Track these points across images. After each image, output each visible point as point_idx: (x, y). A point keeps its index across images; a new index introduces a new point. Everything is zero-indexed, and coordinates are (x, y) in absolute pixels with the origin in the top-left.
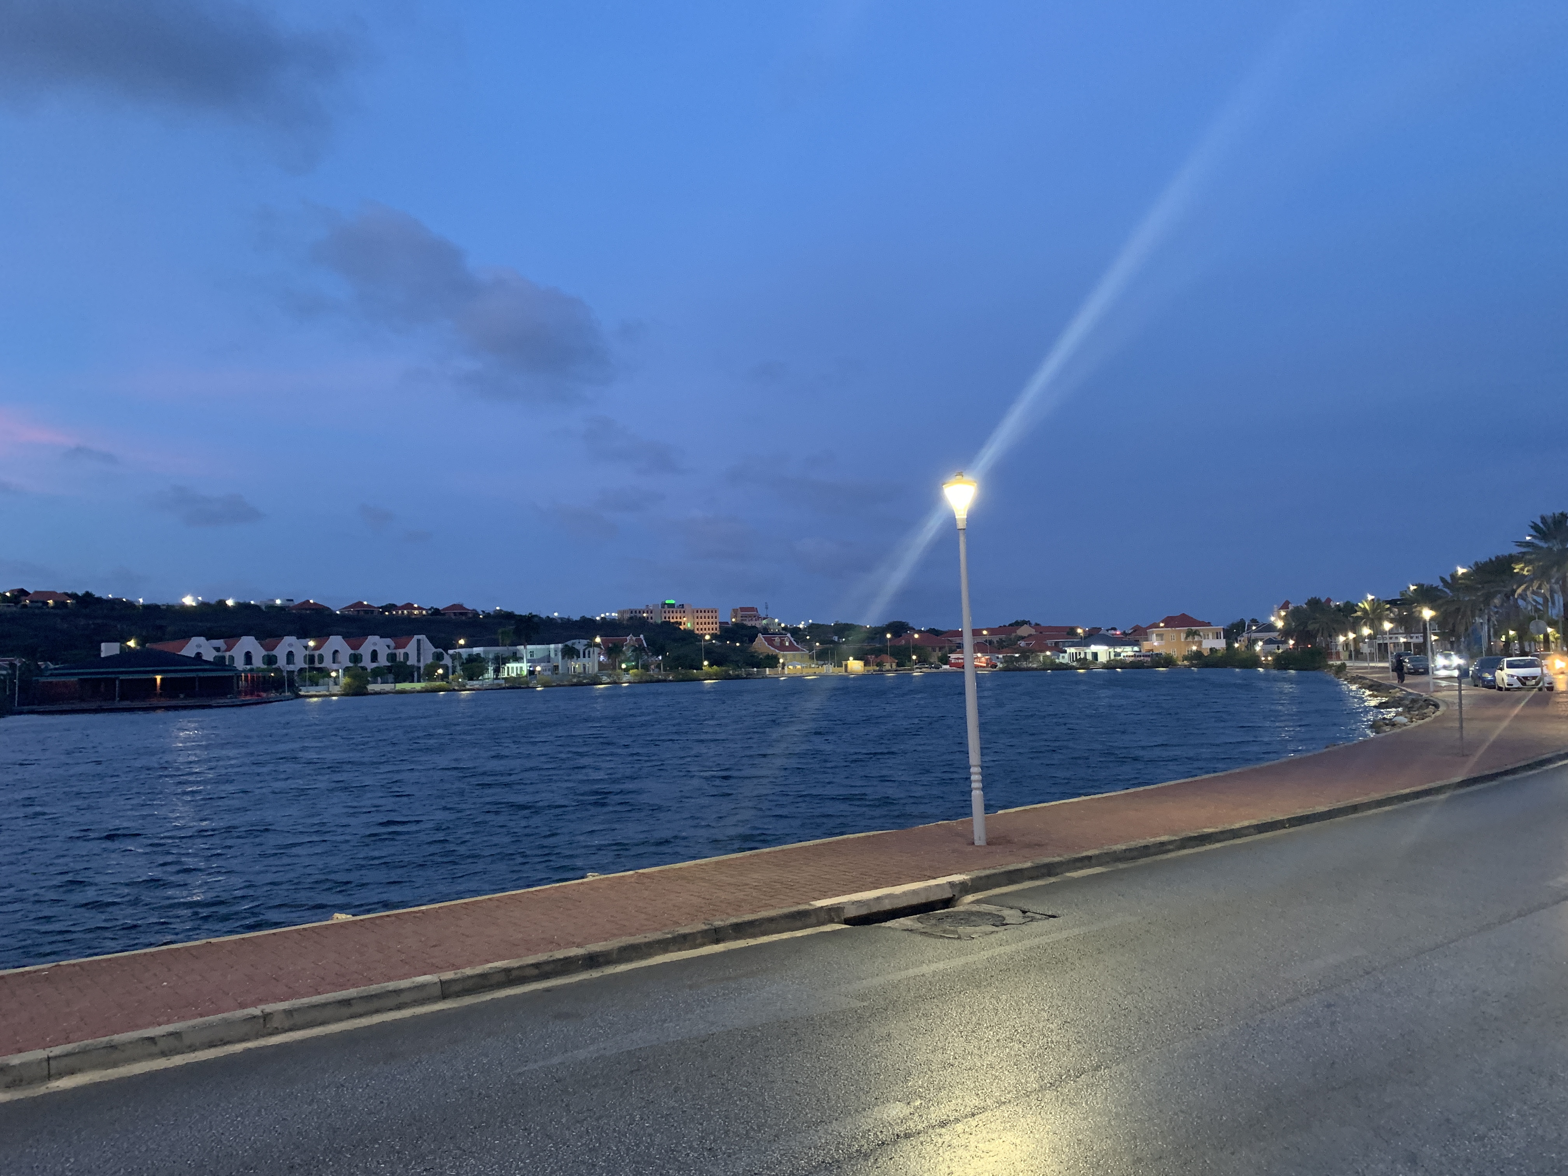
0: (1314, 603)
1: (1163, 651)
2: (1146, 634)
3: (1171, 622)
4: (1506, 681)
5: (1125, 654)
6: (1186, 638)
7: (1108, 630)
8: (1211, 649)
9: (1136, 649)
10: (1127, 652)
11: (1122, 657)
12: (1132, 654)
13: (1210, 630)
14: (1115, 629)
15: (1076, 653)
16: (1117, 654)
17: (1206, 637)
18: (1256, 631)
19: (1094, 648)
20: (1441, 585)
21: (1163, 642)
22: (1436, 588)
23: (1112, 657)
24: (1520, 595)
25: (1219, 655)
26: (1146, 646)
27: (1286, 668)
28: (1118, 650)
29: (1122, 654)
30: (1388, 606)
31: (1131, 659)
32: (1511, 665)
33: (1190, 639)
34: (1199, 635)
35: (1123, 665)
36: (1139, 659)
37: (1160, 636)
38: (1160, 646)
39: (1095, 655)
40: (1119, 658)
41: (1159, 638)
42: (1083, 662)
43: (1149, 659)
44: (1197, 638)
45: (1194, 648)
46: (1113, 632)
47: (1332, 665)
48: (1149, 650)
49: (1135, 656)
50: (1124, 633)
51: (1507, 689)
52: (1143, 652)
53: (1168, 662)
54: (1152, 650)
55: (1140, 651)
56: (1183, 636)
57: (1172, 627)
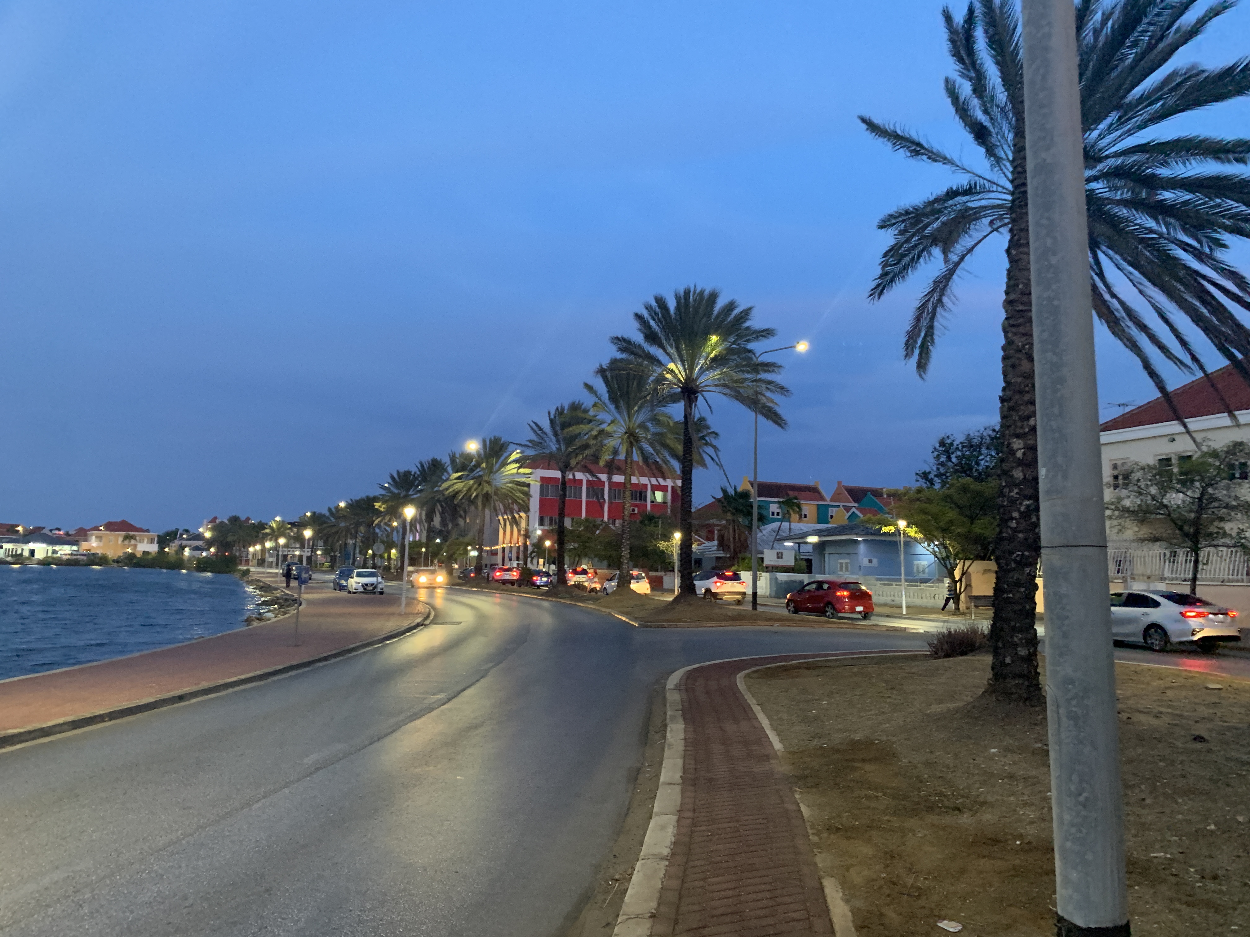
0: (235, 520)
1: (99, 552)
2: (86, 535)
3: (111, 527)
4: (354, 587)
5: (62, 552)
6: (123, 541)
7: (51, 531)
8: (144, 552)
9: (75, 548)
10: (65, 551)
11: (58, 555)
12: (70, 552)
13: (145, 536)
14: (59, 529)
15: (13, 549)
16: (55, 552)
17: (141, 541)
18: (187, 539)
19: (32, 545)
20: (327, 514)
21: (101, 544)
22: (324, 515)
23: (50, 554)
24: (376, 525)
25: (150, 557)
26: (84, 546)
27: (204, 570)
28: (57, 548)
29: (59, 553)
30: (289, 526)
31: (68, 557)
32: (359, 575)
33: (126, 542)
34: (135, 539)
35: (59, 562)
36: (76, 557)
37: (99, 538)
38: (98, 547)
39: (32, 552)
40: (55, 556)
41: (98, 539)
42: (18, 558)
43: (84, 558)
44: (133, 542)
45: (129, 550)
46: (57, 532)
47: (240, 570)
48: (87, 550)
49: (71, 554)
50: (67, 534)
51: (354, 593)
52: (81, 551)
53: (102, 560)
54: (89, 550)
55: (78, 551)
56: (120, 539)
57: (111, 531)
